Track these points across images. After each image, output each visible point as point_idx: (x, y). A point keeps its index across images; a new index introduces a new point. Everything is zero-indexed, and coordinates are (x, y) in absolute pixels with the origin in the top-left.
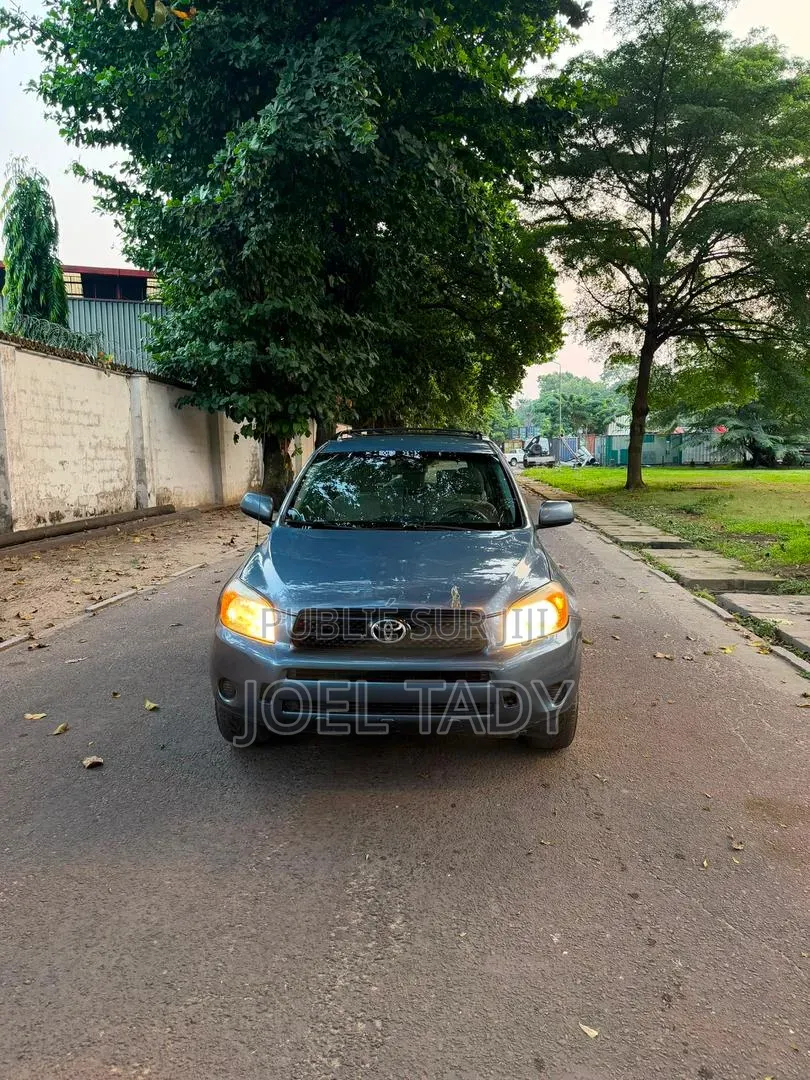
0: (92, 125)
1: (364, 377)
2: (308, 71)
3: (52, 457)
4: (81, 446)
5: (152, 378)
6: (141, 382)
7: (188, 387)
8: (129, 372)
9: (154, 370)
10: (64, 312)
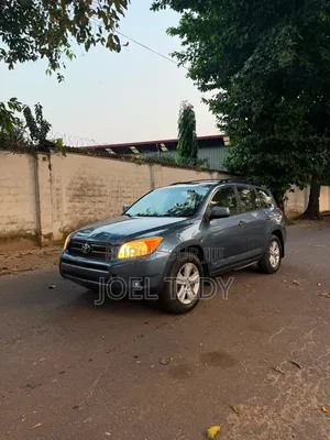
0: (209, 83)
5: (221, 172)
6: (215, 174)
7: (237, 175)
8: (211, 171)
9: (226, 170)
10: (196, 152)
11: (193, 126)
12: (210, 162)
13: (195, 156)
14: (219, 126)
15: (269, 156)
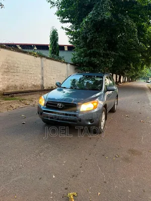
0: (65, 19)
1: (111, 64)
2: (99, 4)
3: (52, 77)
4: (57, 76)
5: (71, 64)
6: (69, 65)
7: (77, 66)
8: (67, 63)
9: (72, 63)
10: (58, 53)
11: (57, 40)
12: (65, 58)
13: (58, 55)
14: (70, 41)
15: (92, 59)
